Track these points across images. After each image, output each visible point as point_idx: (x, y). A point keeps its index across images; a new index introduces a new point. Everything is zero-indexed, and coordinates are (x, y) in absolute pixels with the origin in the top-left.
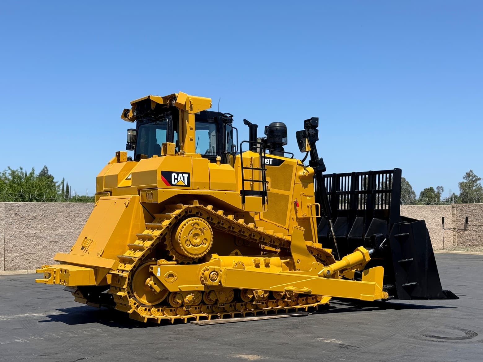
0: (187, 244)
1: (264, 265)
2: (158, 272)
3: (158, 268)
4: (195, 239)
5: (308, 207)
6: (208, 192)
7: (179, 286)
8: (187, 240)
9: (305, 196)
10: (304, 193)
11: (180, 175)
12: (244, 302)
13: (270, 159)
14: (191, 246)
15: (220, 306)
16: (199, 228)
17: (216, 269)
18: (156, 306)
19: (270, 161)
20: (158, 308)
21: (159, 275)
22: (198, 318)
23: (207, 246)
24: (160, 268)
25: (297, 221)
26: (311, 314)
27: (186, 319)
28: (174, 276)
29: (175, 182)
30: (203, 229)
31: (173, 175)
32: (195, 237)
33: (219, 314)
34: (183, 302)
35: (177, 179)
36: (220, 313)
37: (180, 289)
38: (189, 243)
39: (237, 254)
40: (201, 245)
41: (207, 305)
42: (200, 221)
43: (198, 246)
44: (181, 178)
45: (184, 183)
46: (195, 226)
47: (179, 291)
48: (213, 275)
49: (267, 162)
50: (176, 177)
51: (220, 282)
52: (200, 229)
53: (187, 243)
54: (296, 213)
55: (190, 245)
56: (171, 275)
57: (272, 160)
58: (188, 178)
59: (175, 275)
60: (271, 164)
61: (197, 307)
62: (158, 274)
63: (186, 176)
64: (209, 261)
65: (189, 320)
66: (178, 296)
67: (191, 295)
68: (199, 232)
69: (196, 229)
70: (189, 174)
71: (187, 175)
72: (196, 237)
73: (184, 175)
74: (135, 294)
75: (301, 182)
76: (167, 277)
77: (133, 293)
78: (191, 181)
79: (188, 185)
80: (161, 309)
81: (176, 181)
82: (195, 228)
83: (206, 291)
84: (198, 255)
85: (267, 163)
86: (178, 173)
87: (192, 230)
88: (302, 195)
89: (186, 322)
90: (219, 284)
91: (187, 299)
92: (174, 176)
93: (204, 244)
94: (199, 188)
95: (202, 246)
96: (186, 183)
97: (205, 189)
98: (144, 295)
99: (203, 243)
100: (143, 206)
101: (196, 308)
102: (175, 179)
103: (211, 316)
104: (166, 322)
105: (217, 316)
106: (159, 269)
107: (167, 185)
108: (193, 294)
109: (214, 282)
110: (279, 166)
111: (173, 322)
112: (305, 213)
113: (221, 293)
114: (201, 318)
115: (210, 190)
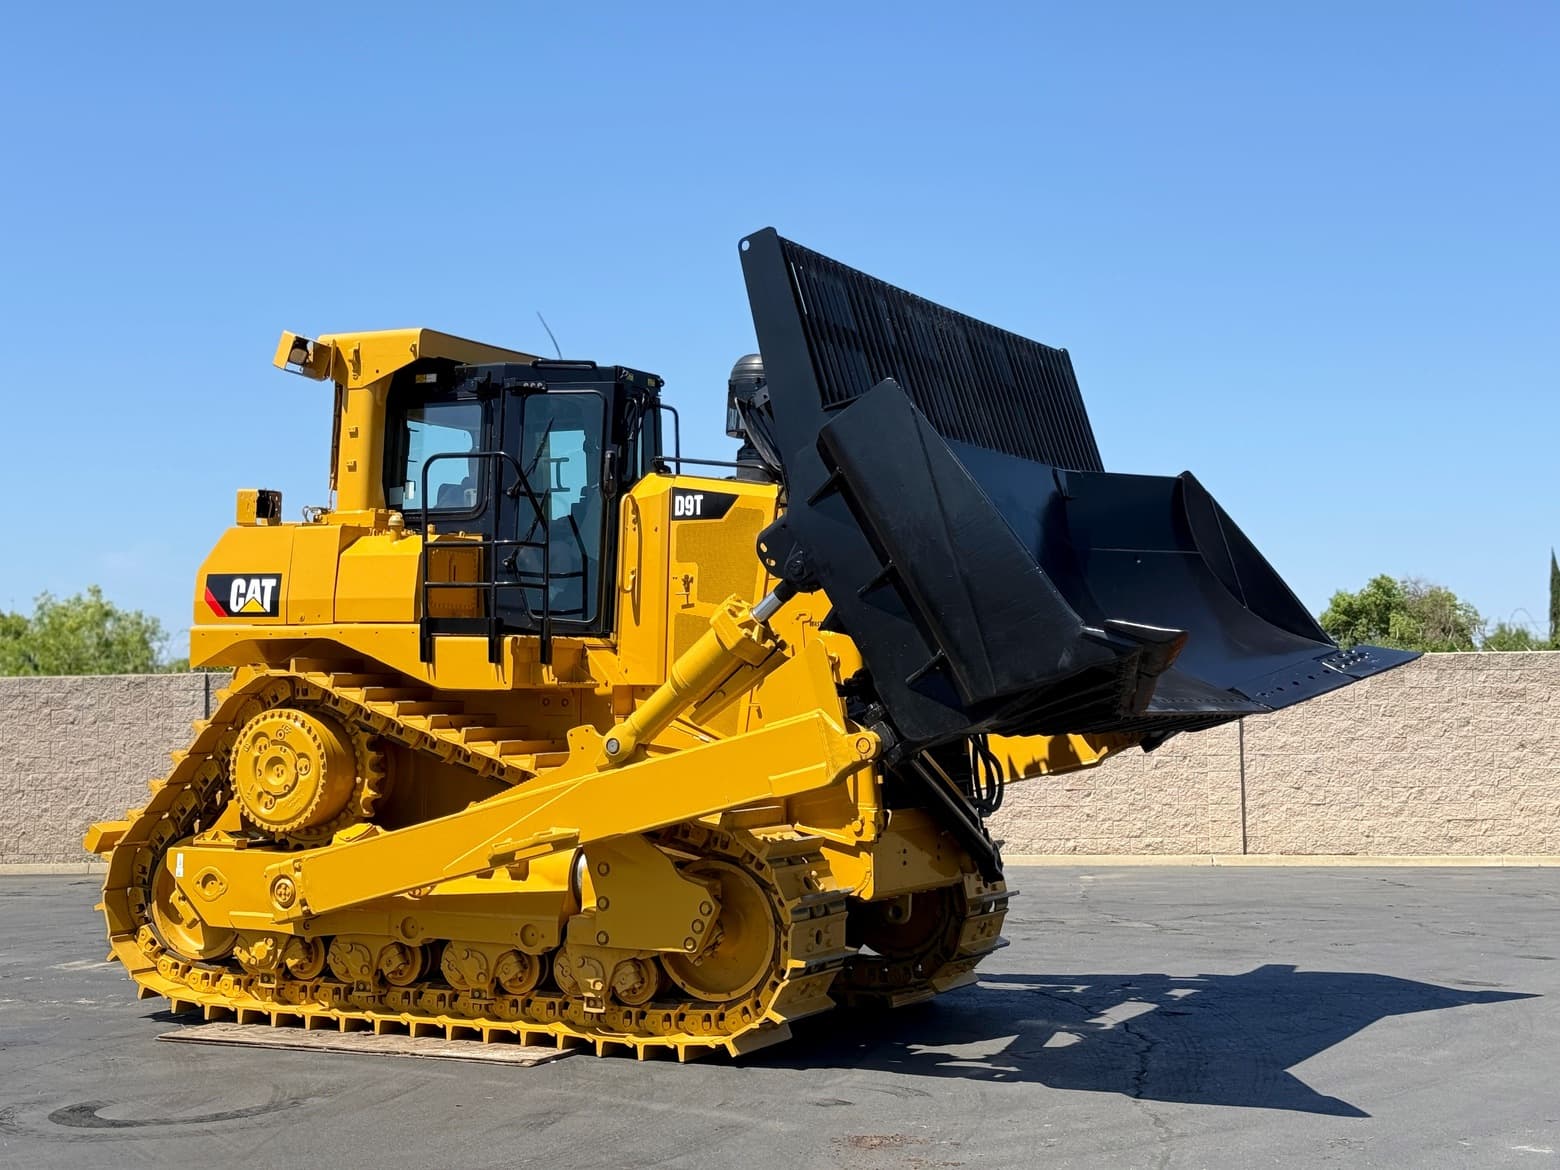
11: (255, 583)
13: (696, 497)
19: (695, 502)
31: (235, 584)
35: (244, 595)
44: (254, 590)
45: (262, 605)
57: (702, 497)
58: (276, 591)
60: (698, 512)
63: (269, 584)
70: (278, 577)
71: (273, 582)
73: (264, 581)
78: (282, 598)
79: (274, 610)
86: (248, 579)
92: (238, 585)
94: (302, 620)
96: (267, 606)
97: (320, 620)
102: (239, 595)
107: (219, 614)
110: (722, 516)
115: (335, 623)
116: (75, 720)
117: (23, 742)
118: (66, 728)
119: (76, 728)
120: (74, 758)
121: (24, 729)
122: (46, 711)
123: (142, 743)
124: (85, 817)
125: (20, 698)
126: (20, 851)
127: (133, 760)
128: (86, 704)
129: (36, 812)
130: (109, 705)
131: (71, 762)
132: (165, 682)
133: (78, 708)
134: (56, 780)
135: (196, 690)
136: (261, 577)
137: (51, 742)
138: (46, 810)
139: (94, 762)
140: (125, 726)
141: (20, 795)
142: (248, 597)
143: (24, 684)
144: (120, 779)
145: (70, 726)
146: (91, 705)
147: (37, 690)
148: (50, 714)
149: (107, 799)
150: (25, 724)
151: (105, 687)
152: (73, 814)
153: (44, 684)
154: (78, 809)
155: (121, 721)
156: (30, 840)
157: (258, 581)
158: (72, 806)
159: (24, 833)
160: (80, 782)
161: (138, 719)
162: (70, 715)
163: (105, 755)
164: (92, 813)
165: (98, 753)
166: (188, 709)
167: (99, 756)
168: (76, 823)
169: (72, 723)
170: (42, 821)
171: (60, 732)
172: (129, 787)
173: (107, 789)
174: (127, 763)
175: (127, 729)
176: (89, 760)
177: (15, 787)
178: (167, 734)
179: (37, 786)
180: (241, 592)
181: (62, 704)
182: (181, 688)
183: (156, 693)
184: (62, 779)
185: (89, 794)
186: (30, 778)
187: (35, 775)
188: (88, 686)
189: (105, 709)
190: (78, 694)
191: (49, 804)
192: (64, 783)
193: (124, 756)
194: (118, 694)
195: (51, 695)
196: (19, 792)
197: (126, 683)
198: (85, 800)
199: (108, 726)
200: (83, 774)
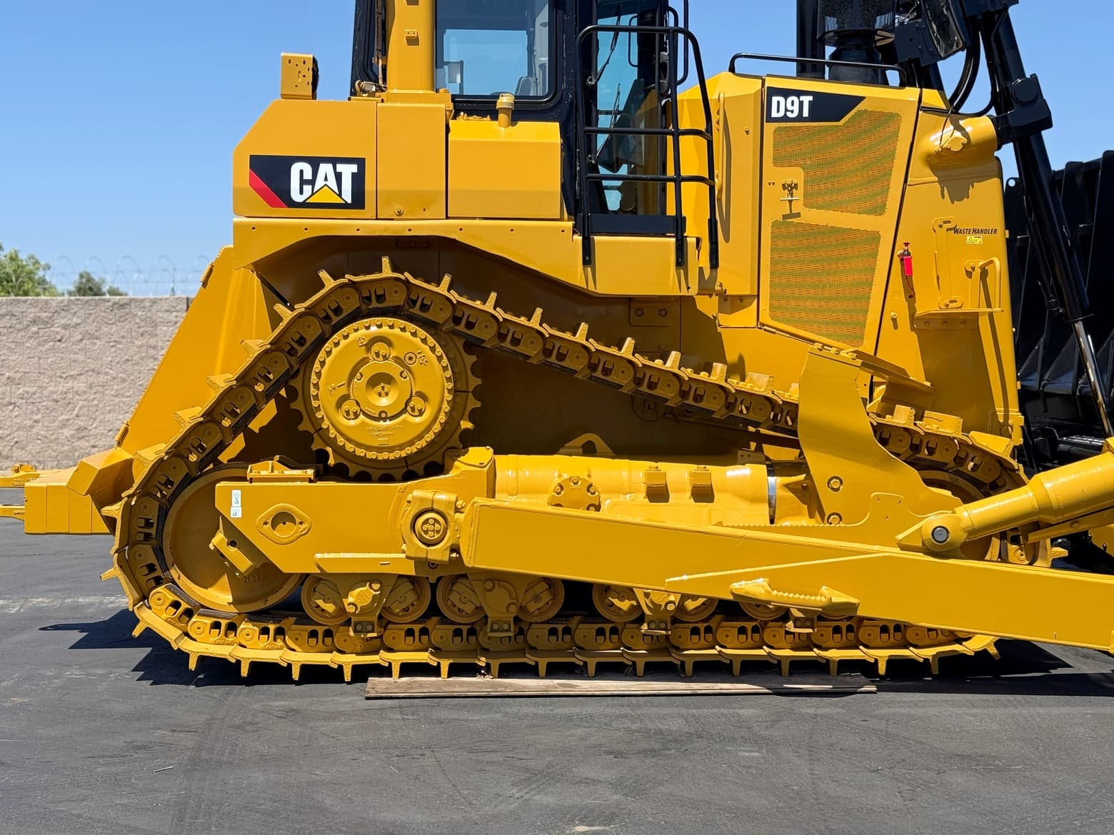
0: (348, 413)
1: (689, 494)
2: (233, 504)
3: (234, 492)
4: (380, 395)
5: (969, 274)
6: (436, 226)
7: (318, 556)
8: (346, 398)
9: (956, 230)
10: (949, 222)
11: (326, 169)
12: (609, 621)
13: (802, 98)
14: (362, 417)
15: (496, 631)
16: (393, 354)
17: (440, 502)
18: (254, 617)
19: (801, 103)
20: (264, 625)
21: (239, 515)
22: (396, 670)
23: (426, 421)
24: (239, 492)
25: (912, 329)
26: (874, 688)
27: (350, 666)
28: (298, 521)
29: (301, 192)
30: (410, 358)
31: (296, 169)
32: (379, 389)
33: (483, 659)
34: (341, 610)
35: (312, 182)
36: (486, 658)
37: (319, 567)
38: (356, 408)
39: (589, 450)
40: (404, 416)
41: (454, 623)
42: (397, 331)
43: (392, 418)
44: (326, 179)
45: (340, 195)
46: (376, 348)
47: (319, 572)
48: (426, 522)
49: (789, 107)
50: (308, 175)
51: (455, 549)
52: (398, 360)
53: (345, 406)
54: (911, 296)
55: (356, 416)
56: (282, 518)
57: (811, 98)
58: (358, 180)
59: (299, 516)
60: (806, 114)
61: (417, 628)
62: (235, 512)
63: (348, 170)
64: (448, 473)
65: (361, 673)
66: (320, 587)
67: (367, 587)
68: (394, 369)
69: (381, 358)
70: (360, 162)
71: (354, 168)
72: (383, 388)
73: (340, 167)
74: (175, 573)
75: (936, 179)
76: (270, 521)
77: (166, 569)
78: (368, 187)
79: (358, 200)
80: (272, 627)
81: (307, 188)
82: (377, 354)
83: (427, 578)
84: (391, 449)
85: (789, 114)
86: (315, 162)
87: (364, 361)
88: (941, 226)
89: (348, 677)
90: (454, 555)
91: (351, 599)
92: (302, 172)
93: (417, 413)
94: (400, 214)
95: (404, 421)
96: (347, 197)
97: (426, 215)
98: (221, 575)
99: (413, 409)
100: (265, 283)
101: (410, 633)
102: (303, 182)
103: (451, 665)
104: (268, 674)
105: (476, 664)
106: (237, 495)
107: (272, 204)
108: (376, 586)
109: (431, 548)
110: (838, 120)
111: (296, 675)
112: (953, 298)
113: (488, 588)
114: (409, 669)
115: (447, 218)
116: (62, 338)
117: (12, 358)
118: (54, 345)
119: (64, 345)
120: (63, 373)
121: (13, 346)
122: (34, 329)
123: (128, 360)
124: (76, 427)
125: (8, 317)
126: (14, 459)
127: (120, 375)
128: (73, 324)
129: (29, 423)
130: (95, 324)
131: (61, 377)
132: (148, 304)
133: (65, 327)
134: (46, 393)
135: (178, 311)
136: (334, 161)
137: (40, 358)
138: (37, 421)
139: (82, 377)
140: (112, 344)
141: (11, 407)
142: (317, 186)
143: (11, 303)
144: (108, 392)
145: (59, 343)
146: (77, 324)
147: (24, 310)
148: (38, 333)
149: (97, 411)
150: (13, 342)
151: (90, 308)
152: (64, 425)
153: (30, 304)
154: (68, 420)
155: (107, 340)
156: (23, 449)
157: (330, 166)
158: (63, 417)
159: (17, 442)
160: (70, 396)
161: (123, 337)
162: (57, 333)
163: (93, 370)
164: (82, 424)
165: (87, 369)
166: (171, 328)
167: (87, 371)
168: (67, 432)
169: (60, 341)
170: (34, 431)
171: (49, 349)
172: (117, 400)
173: (95, 402)
174: (114, 378)
175: (112, 346)
176: (78, 375)
177: (7, 399)
178: (152, 352)
179: (28, 399)
180: (305, 177)
181: (47, 323)
182: (163, 309)
183: (140, 313)
184: (52, 393)
185: (79, 406)
186: (21, 391)
187: (26, 389)
188: (74, 306)
189: (91, 328)
190: (63, 313)
191: (39, 417)
192: (55, 396)
193: (111, 372)
194: (103, 314)
195: (38, 314)
196: (10, 404)
197: (110, 304)
198: (76, 412)
199: (95, 343)
200: (73, 388)
